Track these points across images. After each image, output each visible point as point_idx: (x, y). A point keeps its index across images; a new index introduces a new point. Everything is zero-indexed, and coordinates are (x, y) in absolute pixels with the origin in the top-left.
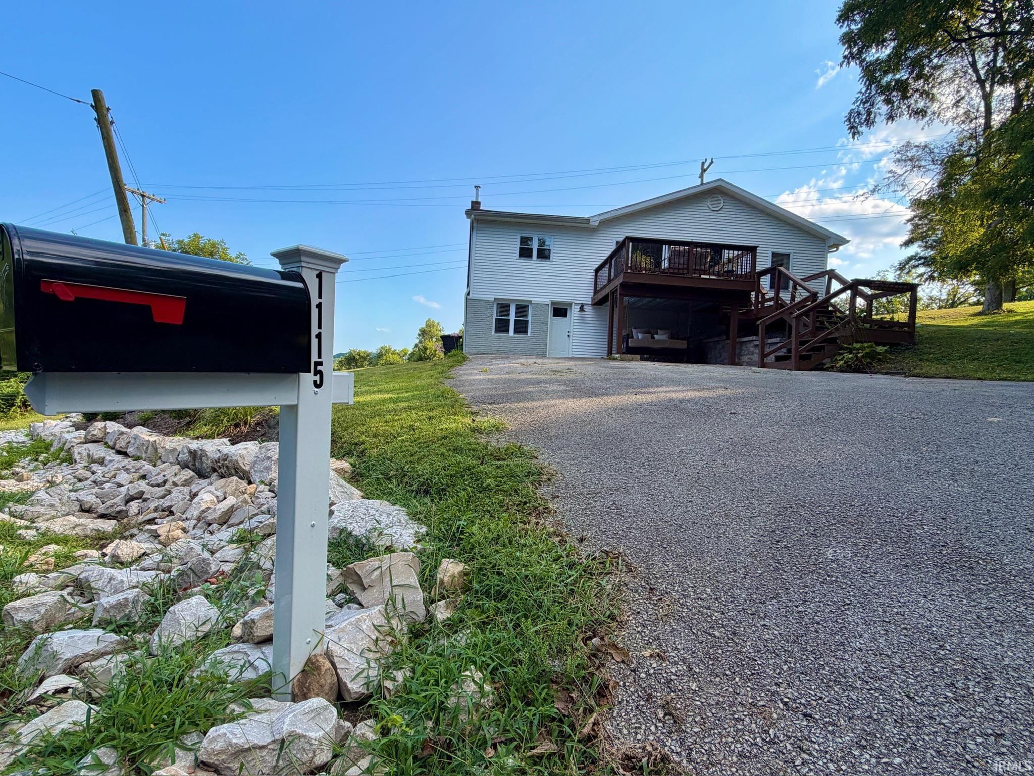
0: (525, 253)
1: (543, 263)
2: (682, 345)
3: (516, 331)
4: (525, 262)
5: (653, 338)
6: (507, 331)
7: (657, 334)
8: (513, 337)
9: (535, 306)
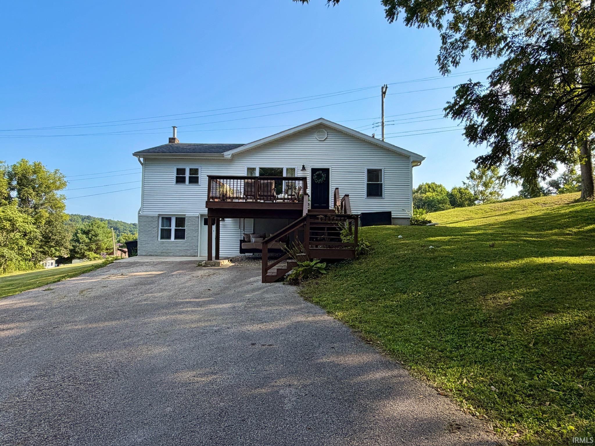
0: (180, 180)
1: (193, 187)
3: (176, 238)
4: (181, 186)
6: (169, 237)
8: (173, 242)
9: (190, 218)
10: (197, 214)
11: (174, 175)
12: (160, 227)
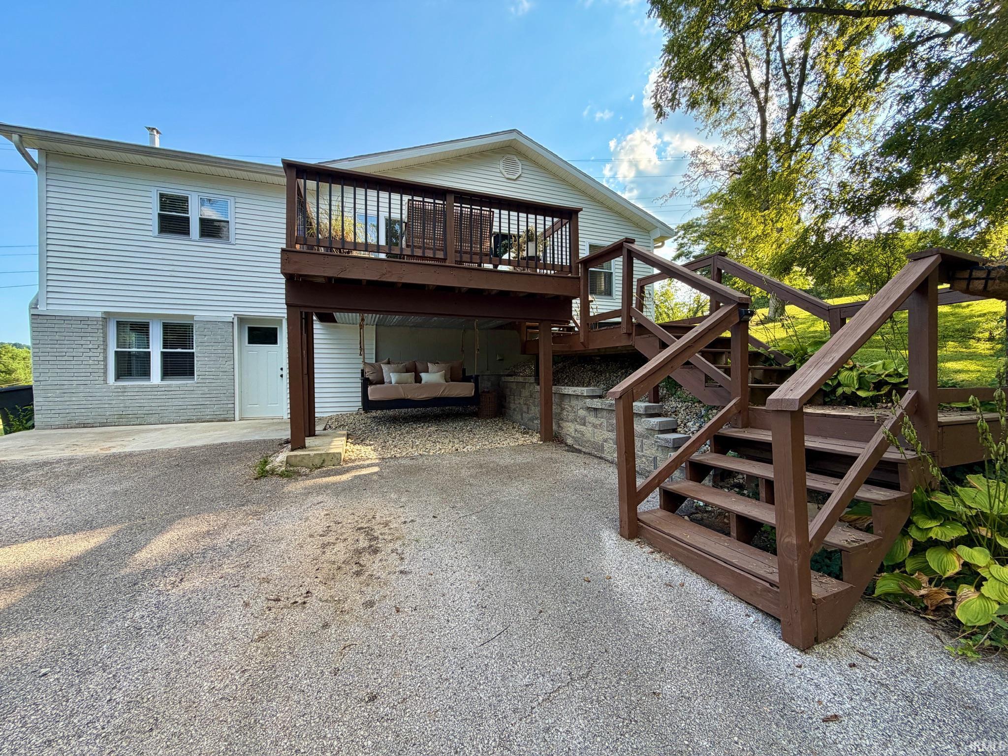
0: (173, 225)
1: (213, 246)
2: (465, 390)
3: (166, 374)
5: (418, 380)
6: (145, 373)
7: (427, 371)
8: (158, 386)
9: (207, 326)
10: (229, 316)
11: (154, 209)
12: (112, 348)
